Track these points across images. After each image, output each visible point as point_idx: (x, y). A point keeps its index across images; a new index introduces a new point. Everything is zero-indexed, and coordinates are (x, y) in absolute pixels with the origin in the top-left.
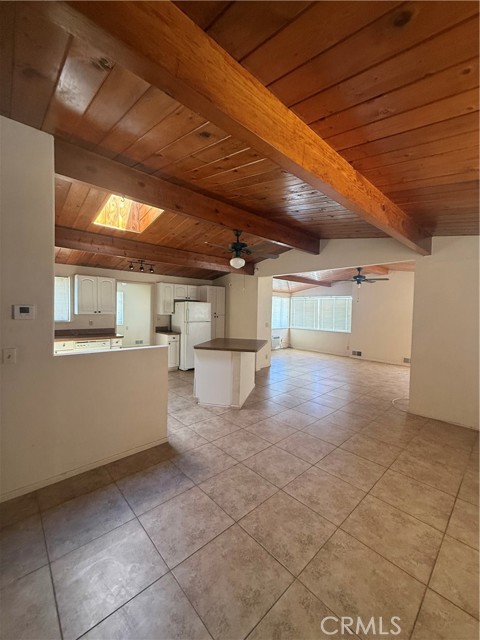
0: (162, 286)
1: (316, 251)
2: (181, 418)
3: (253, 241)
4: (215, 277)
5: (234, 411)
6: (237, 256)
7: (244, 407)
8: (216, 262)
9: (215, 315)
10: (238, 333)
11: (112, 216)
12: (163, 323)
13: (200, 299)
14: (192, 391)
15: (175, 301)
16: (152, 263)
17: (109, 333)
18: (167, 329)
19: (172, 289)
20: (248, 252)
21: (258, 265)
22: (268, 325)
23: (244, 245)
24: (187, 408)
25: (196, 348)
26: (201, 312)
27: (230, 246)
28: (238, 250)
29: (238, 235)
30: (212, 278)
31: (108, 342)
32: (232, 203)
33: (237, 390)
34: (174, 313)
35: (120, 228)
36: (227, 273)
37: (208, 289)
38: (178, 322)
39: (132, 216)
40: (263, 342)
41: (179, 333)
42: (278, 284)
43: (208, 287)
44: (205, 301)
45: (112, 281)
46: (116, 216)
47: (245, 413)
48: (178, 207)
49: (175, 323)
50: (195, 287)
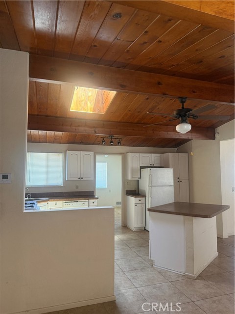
0: (130, 155)
2: (134, 278)
5: (189, 280)
6: (184, 121)
11: (83, 103)
12: (132, 187)
13: (164, 165)
14: (148, 253)
15: (141, 168)
16: (120, 137)
17: (88, 195)
18: (135, 192)
19: (138, 157)
20: (194, 117)
23: (189, 110)
24: (142, 269)
25: (149, 210)
26: (166, 176)
27: (175, 113)
28: (183, 116)
29: (183, 102)
31: (86, 202)
32: (173, 74)
33: (190, 257)
34: (140, 178)
35: (89, 112)
36: (191, 140)
37: (171, 156)
38: (145, 186)
39: (97, 101)
41: (145, 196)
43: (170, 155)
44: (168, 167)
45: (92, 153)
46: (86, 104)
48: (122, 86)
49: (141, 188)
50: (159, 155)
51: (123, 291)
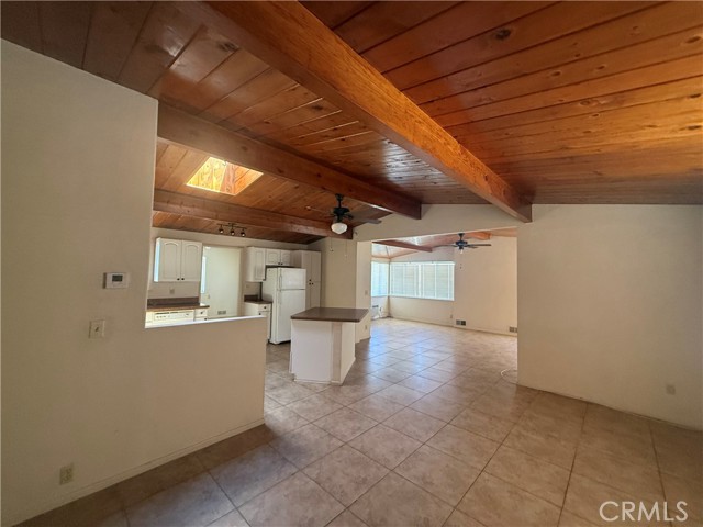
0: (253, 251)
1: (419, 217)
2: (277, 396)
3: (354, 205)
4: (309, 241)
5: (335, 387)
6: (339, 221)
7: (345, 383)
8: (313, 226)
9: (310, 282)
10: (334, 301)
11: (206, 177)
12: (253, 292)
13: (294, 265)
14: (287, 367)
15: (267, 267)
16: (245, 226)
17: (191, 303)
18: (257, 297)
19: (263, 254)
20: (351, 217)
21: (357, 229)
22: (368, 292)
23: (347, 210)
24: (283, 386)
25: (293, 318)
26: (295, 278)
27: (332, 211)
28: (341, 214)
29: (340, 200)
30: (308, 242)
31: (191, 312)
32: (335, 168)
33: (337, 365)
34: (265, 279)
35: (214, 190)
36: (324, 237)
37: (303, 254)
38: (270, 289)
39: (227, 178)
40: (365, 312)
41: (271, 303)
42: (378, 249)
43: (303, 252)
44: (300, 267)
45: (199, 245)
46: (210, 178)
47: (346, 389)
48: (281, 172)
49: (266, 291)
50: (289, 252)
51: (270, 412)
